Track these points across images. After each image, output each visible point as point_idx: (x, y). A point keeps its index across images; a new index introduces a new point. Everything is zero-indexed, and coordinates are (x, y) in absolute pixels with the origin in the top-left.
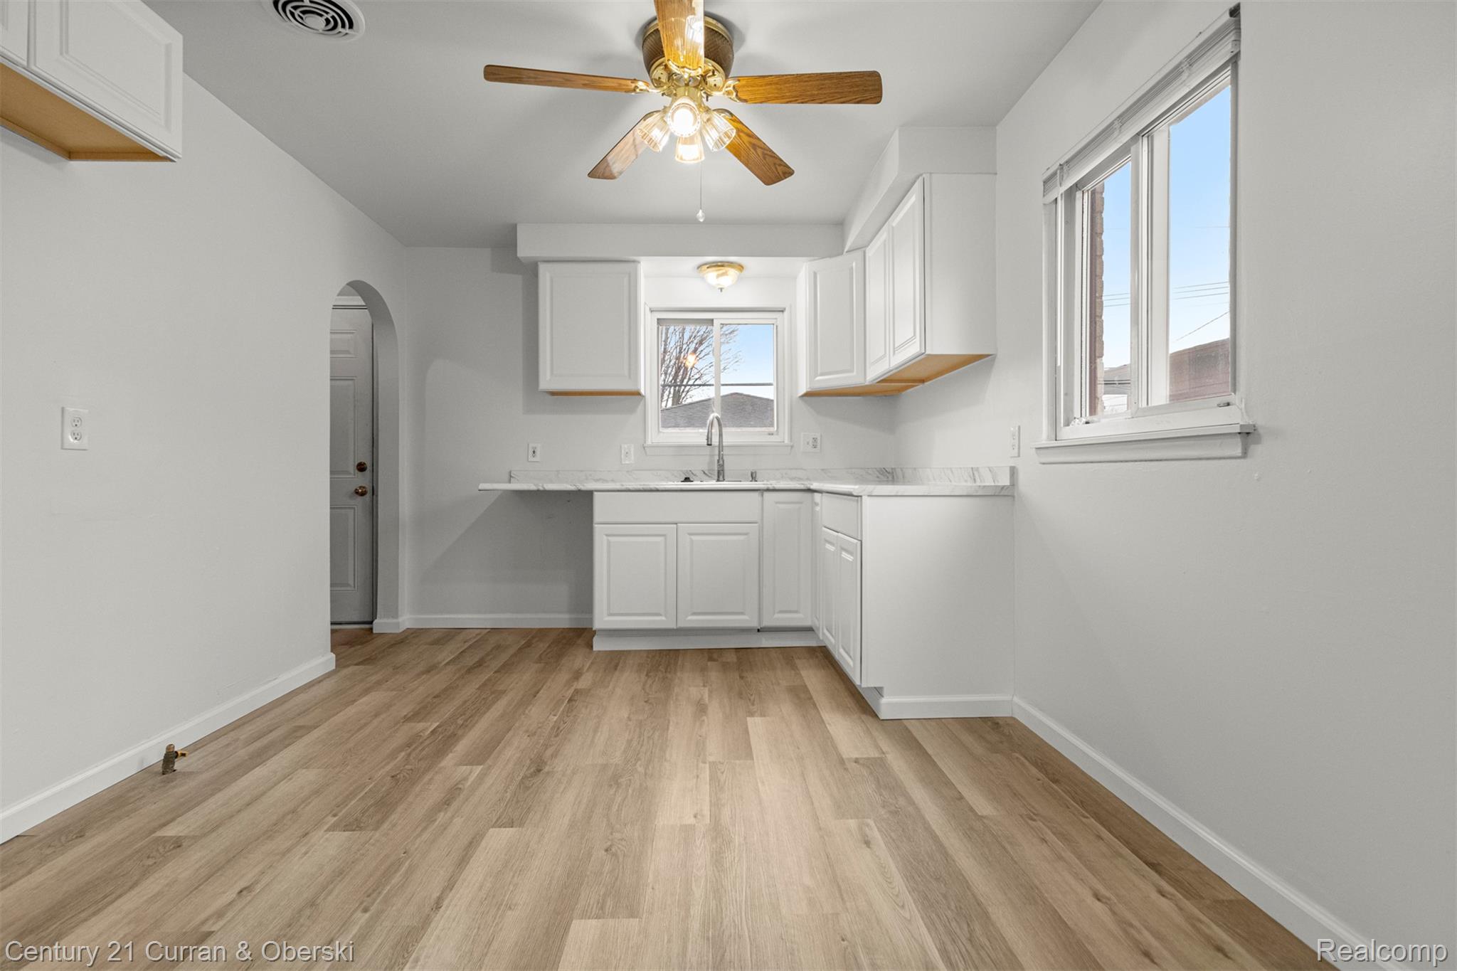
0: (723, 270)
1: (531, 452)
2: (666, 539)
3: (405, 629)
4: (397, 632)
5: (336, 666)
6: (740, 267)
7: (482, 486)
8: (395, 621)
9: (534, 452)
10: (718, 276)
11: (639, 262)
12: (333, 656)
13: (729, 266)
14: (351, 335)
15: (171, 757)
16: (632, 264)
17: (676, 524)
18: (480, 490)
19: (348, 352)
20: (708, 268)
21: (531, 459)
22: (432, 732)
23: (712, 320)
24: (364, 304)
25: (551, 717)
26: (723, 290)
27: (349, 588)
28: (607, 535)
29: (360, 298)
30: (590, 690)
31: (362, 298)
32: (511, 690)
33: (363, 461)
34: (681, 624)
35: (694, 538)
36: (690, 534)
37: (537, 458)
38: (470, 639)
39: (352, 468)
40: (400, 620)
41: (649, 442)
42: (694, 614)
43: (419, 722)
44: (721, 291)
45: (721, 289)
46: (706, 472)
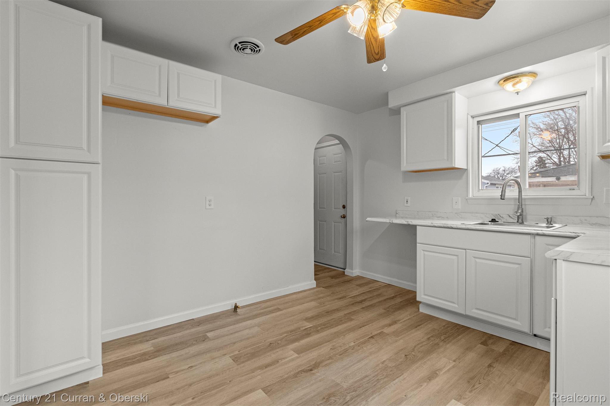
0: (517, 80)
1: (406, 202)
2: (458, 258)
3: (356, 275)
4: (352, 276)
5: (316, 286)
6: (534, 74)
7: (368, 219)
8: (351, 271)
9: (407, 201)
10: (514, 85)
11: (454, 92)
12: (315, 282)
13: (521, 76)
14: (341, 154)
15: (236, 307)
16: (449, 95)
17: (466, 250)
18: (367, 221)
19: (340, 161)
20: (504, 81)
21: (406, 205)
22: (305, 329)
23: (519, 114)
24: (339, 142)
25: (352, 343)
26: (519, 93)
27: (340, 254)
28: (423, 250)
29: (337, 140)
30: (388, 334)
31: (338, 140)
32: (356, 320)
33: (345, 204)
34: (468, 313)
35: (478, 260)
36: (474, 257)
37: (409, 204)
38: (374, 287)
39: (341, 207)
40: (354, 271)
41: (471, 195)
42: (477, 309)
43: (307, 322)
44: (518, 94)
45: (517, 93)
46: (510, 215)
